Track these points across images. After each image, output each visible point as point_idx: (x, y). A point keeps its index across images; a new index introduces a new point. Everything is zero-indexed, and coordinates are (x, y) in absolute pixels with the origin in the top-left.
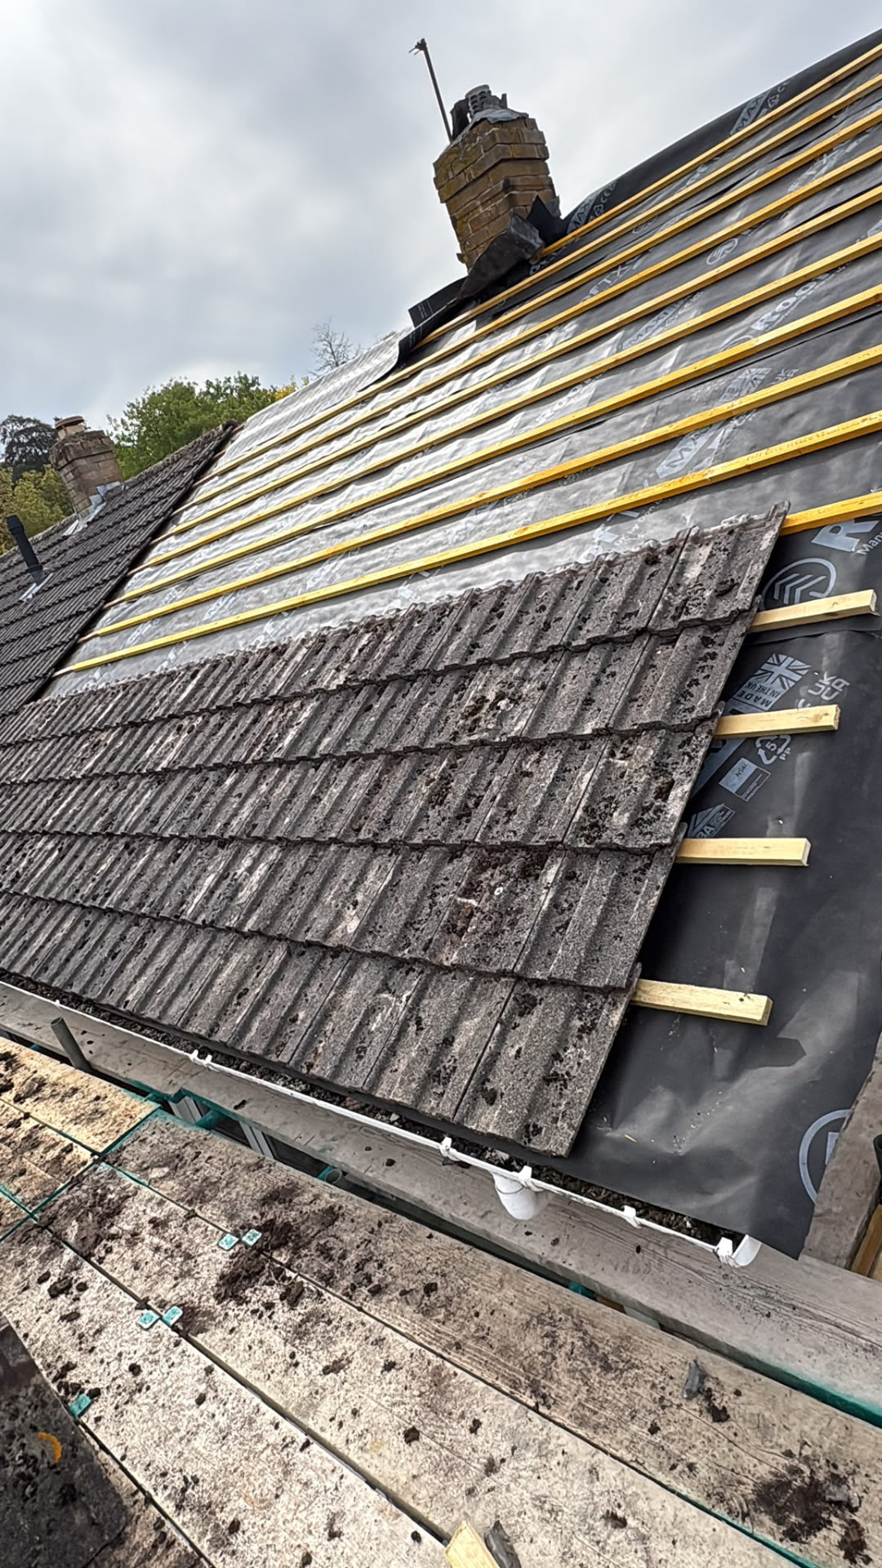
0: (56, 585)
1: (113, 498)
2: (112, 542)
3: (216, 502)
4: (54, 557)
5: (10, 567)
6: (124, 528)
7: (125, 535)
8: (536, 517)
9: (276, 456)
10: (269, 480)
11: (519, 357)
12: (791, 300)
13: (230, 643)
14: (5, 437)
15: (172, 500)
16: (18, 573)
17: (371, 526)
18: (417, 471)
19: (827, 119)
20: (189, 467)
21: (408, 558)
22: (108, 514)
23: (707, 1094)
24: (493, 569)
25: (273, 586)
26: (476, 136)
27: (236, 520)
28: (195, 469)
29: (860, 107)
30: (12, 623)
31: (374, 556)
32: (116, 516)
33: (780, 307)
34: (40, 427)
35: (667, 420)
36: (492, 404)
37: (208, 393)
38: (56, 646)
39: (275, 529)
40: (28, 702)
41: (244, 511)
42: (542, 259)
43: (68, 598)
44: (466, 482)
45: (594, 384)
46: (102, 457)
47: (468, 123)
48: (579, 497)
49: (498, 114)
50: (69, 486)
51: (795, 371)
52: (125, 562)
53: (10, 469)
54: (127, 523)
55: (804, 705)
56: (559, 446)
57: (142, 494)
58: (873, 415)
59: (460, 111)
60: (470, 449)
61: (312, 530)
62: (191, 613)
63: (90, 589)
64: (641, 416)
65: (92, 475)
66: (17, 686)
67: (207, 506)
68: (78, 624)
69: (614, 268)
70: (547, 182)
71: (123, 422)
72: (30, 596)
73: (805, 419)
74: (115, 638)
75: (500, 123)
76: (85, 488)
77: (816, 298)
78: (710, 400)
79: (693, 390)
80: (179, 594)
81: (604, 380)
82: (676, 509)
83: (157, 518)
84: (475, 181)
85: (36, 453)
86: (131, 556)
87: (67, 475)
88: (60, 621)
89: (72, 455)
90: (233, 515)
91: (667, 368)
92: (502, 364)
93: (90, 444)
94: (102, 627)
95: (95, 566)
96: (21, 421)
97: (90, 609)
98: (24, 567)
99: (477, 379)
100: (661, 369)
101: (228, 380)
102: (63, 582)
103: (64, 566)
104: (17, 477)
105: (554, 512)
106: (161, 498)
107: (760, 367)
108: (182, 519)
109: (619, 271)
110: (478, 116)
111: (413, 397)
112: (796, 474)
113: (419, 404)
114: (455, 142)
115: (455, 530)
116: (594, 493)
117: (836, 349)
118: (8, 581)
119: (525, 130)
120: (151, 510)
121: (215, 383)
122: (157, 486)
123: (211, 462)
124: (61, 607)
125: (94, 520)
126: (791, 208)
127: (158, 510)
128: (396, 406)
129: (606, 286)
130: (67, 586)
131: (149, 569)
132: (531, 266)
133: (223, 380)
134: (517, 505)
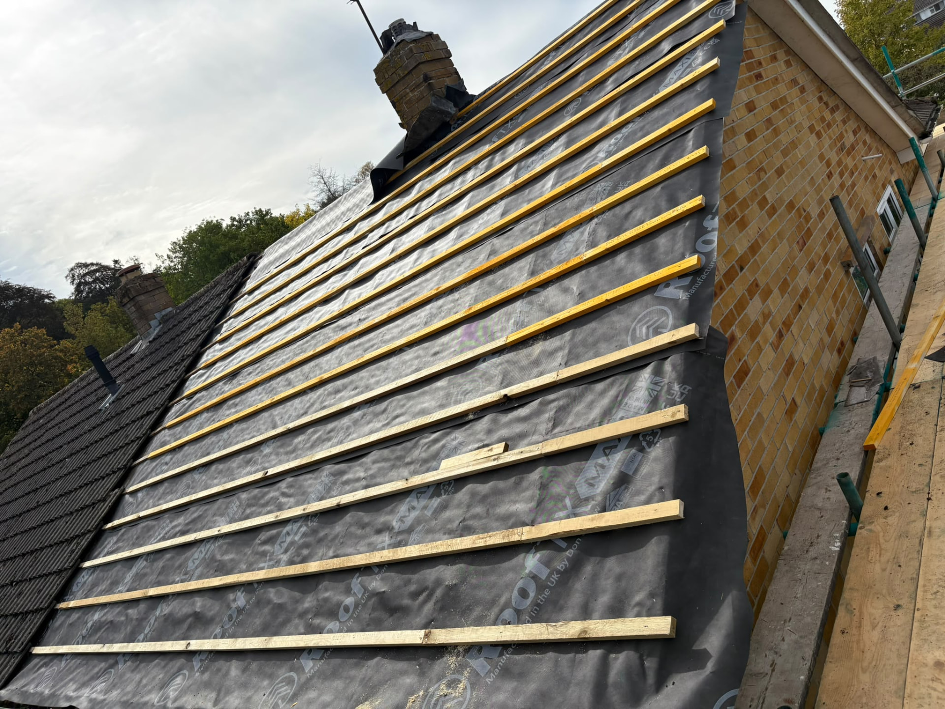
0: (128, 393)
1: (167, 320)
2: (170, 354)
3: (247, 314)
4: (124, 372)
5: (89, 384)
6: (179, 343)
7: (180, 347)
8: (476, 300)
9: (289, 274)
10: (286, 294)
11: (451, 189)
12: (619, 136)
13: (269, 420)
14: (74, 280)
15: (214, 316)
16: (95, 388)
17: (364, 319)
18: (392, 276)
19: (624, 18)
20: (224, 291)
21: (393, 339)
22: (165, 333)
23: (645, 698)
24: (453, 340)
25: (298, 371)
26: (399, 51)
27: (264, 325)
28: (229, 292)
29: (643, 10)
30: (94, 428)
31: (369, 340)
32: (172, 334)
33: (613, 141)
34: (102, 268)
35: (553, 223)
36: (437, 224)
37: (233, 225)
38: (132, 441)
39: (294, 329)
40: (113, 490)
41: (270, 318)
42: (458, 120)
43: (139, 402)
44: (426, 280)
45: (503, 203)
46: (157, 292)
47: (393, 42)
48: (503, 282)
49: (412, 35)
50: (133, 316)
51: (628, 182)
52: (182, 368)
53: (81, 304)
54: (181, 338)
55: (665, 407)
56: (485, 248)
57: (190, 315)
58: (678, 208)
59: (386, 36)
60: (426, 257)
61: (321, 326)
62: (238, 400)
63: (156, 393)
64: (536, 223)
65: (149, 306)
66: (103, 478)
67: (242, 318)
68: (149, 421)
69: (506, 122)
70: (453, 71)
71: (168, 257)
72: (107, 405)
73: (639, 213)
74: (179, 429)
75: (414, 41)
76: (145, 316)
77: (634, 133)
78: (578, 208)
79: (566, 201)
80: (226, 388)
81: (509, 198)
82: (566, 282)
83: (204, 332)
84: (403, 78)
85: (100, 288)
86: (186, 363)
87: (131, 309)
88: (134, 422)
89: (134, 293)
90: (262, 322)
91: (548, 188)
92: (440, 195)
93: (147, 283)
94: (168, 422)
95: (159, 375)
96: (86, 265)
97: (157, 409)
98: (101, 382)
99: (425, 207)
100: (545, 188)
101: (248, 214)
102: (134, 390)
103: (133, 377)
104: (86, 309)
105: (488, 295)
106: (205, 316)
107: (606, 181)
108: (223, 329)
109: (509, 124)
110: (400, 38)
111: (382, 224)
112: (638, 250)
113: (387, 227)
114: (386, 55)
115: (423, 314)
116: (513, 279)
117: (651, 166)
118: (88, 395)
119: (432, 42)
120: (198, 326)
121: (237, 218)
122: (202, 307)
123: (242, 284)
124: (133, 410)
125: (154, 339)
126: (611, 76)
127: (204, 325)
128: (371, 230)
129: (503, 135)
130: (137, 393)
131: (201, 371)
132: (451, 125)
133: (243, 215)
134: (463, 291)
